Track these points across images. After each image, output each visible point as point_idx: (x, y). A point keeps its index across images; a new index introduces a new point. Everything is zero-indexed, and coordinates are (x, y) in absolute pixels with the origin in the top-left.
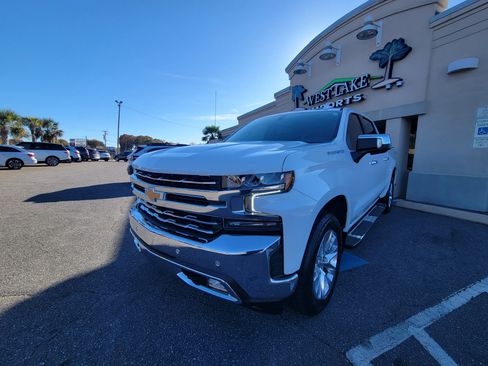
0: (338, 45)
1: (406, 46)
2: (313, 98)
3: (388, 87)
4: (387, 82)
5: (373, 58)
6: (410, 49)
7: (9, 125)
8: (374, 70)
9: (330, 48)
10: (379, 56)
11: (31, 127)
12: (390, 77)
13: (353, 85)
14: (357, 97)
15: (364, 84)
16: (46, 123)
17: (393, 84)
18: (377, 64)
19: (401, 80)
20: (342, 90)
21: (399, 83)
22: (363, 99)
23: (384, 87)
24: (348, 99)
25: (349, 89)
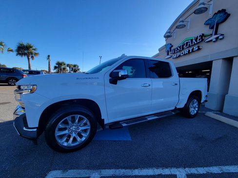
1: (227, 13)
2: (174, 50)
3: (214, 40)
4: (213, 37)
5: (206, 24)
6: (229, 15)
7: (62, 67)
9: (183, 21)
10: (210, 22)
12: (216, 34)
13: (194, 41)
14: (196, 48)
15: (199, 40)
16: (75, 66)
17: (217, 38)
19: (223, 35)
20: (188, 44)
21: (221, 37)
22: (199, 49)
23: (211, 40)
24: (191, 49)
25: (192, 43)
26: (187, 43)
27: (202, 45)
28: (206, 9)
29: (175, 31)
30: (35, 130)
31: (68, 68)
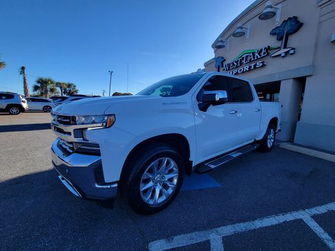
0: (248, 26)
1: (299, 22)
2: (229, 65)
3: (283, 55)
4: (282, 51)
5: (273, 33)
6: (302, 24)
7: (49, 87)
8: (273, 42)
9: (241, 28)
10: (278, 32)
11: (61, 88)
12: (285, 47)
13: (257, 54)
14: (259, 64)
15: (264, 53)
16: (69, 86)
17: (287, 53)
18: (275, 37)
19: (294, 49)
20: (249, 58)
21: (292, 52)
22: (263, 65)
23: (280, 55)
24: (252, 65)
25: (254, 58)
26: (247, 57)
27: (268, 60)
28: (274, 14)
29: (228, 40)
30: (116, 185)
31: (58, 89)
